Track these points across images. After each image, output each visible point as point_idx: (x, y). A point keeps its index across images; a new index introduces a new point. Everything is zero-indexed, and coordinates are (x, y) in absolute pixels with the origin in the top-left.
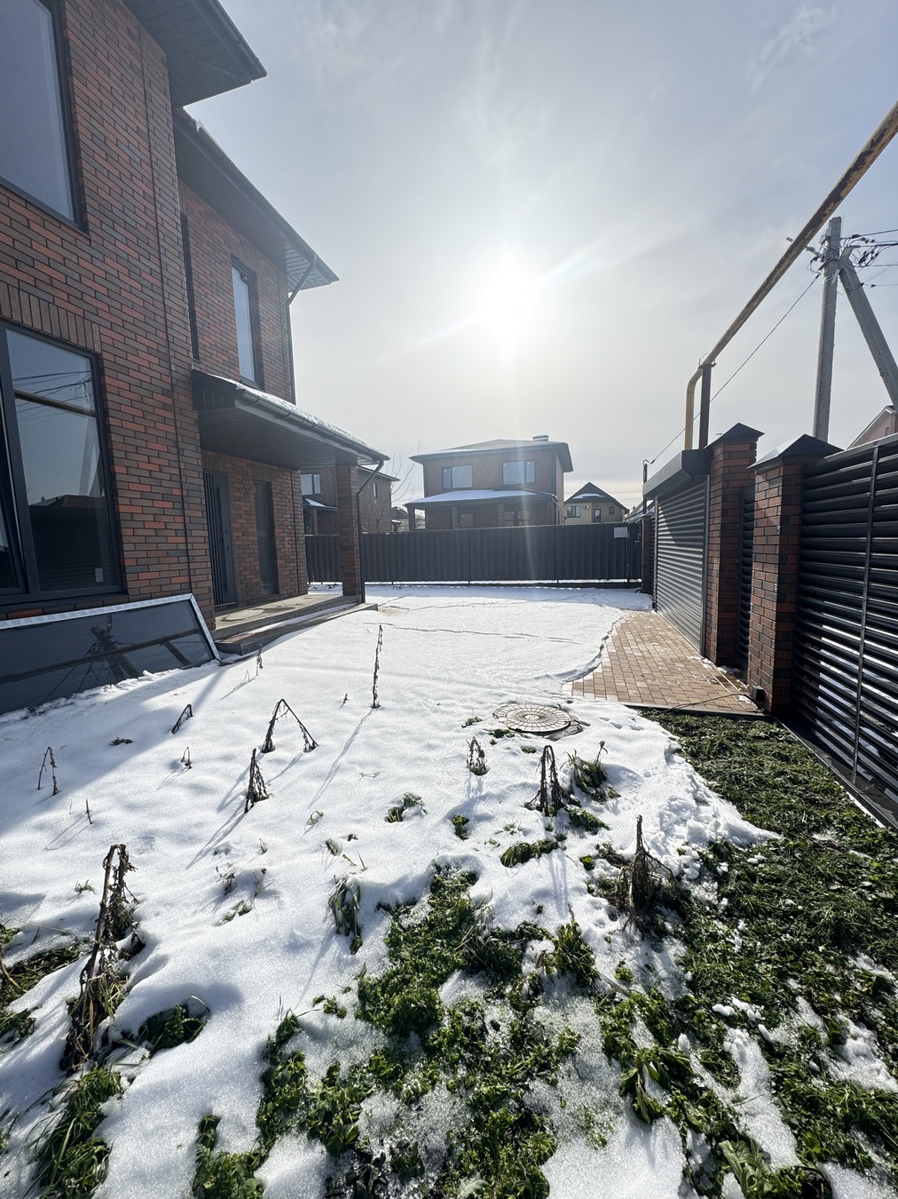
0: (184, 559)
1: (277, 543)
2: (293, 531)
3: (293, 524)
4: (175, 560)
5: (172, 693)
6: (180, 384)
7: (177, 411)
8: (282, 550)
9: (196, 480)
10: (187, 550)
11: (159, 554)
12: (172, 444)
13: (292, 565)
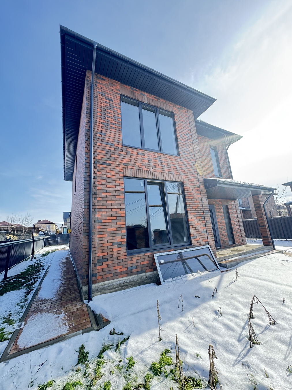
0: (206, 234)
1: (233, 225)
2: (238, 221)
3: (237, 218)
4: (203, 234)
5: (208, 281)
6: (201, 183)
7: (201, 191)
8: (235, 228)
9: (207, 209)
10: (206, 231)
11: (199, 233)
12: (200, 200)
13: (239, 233)
